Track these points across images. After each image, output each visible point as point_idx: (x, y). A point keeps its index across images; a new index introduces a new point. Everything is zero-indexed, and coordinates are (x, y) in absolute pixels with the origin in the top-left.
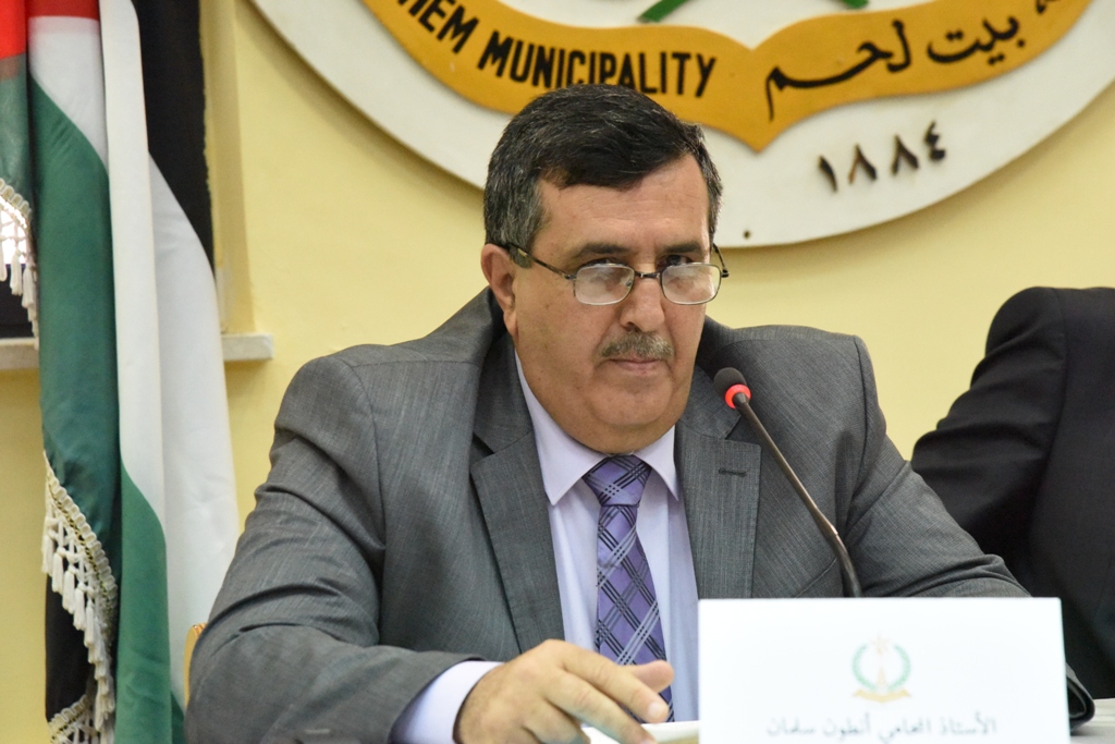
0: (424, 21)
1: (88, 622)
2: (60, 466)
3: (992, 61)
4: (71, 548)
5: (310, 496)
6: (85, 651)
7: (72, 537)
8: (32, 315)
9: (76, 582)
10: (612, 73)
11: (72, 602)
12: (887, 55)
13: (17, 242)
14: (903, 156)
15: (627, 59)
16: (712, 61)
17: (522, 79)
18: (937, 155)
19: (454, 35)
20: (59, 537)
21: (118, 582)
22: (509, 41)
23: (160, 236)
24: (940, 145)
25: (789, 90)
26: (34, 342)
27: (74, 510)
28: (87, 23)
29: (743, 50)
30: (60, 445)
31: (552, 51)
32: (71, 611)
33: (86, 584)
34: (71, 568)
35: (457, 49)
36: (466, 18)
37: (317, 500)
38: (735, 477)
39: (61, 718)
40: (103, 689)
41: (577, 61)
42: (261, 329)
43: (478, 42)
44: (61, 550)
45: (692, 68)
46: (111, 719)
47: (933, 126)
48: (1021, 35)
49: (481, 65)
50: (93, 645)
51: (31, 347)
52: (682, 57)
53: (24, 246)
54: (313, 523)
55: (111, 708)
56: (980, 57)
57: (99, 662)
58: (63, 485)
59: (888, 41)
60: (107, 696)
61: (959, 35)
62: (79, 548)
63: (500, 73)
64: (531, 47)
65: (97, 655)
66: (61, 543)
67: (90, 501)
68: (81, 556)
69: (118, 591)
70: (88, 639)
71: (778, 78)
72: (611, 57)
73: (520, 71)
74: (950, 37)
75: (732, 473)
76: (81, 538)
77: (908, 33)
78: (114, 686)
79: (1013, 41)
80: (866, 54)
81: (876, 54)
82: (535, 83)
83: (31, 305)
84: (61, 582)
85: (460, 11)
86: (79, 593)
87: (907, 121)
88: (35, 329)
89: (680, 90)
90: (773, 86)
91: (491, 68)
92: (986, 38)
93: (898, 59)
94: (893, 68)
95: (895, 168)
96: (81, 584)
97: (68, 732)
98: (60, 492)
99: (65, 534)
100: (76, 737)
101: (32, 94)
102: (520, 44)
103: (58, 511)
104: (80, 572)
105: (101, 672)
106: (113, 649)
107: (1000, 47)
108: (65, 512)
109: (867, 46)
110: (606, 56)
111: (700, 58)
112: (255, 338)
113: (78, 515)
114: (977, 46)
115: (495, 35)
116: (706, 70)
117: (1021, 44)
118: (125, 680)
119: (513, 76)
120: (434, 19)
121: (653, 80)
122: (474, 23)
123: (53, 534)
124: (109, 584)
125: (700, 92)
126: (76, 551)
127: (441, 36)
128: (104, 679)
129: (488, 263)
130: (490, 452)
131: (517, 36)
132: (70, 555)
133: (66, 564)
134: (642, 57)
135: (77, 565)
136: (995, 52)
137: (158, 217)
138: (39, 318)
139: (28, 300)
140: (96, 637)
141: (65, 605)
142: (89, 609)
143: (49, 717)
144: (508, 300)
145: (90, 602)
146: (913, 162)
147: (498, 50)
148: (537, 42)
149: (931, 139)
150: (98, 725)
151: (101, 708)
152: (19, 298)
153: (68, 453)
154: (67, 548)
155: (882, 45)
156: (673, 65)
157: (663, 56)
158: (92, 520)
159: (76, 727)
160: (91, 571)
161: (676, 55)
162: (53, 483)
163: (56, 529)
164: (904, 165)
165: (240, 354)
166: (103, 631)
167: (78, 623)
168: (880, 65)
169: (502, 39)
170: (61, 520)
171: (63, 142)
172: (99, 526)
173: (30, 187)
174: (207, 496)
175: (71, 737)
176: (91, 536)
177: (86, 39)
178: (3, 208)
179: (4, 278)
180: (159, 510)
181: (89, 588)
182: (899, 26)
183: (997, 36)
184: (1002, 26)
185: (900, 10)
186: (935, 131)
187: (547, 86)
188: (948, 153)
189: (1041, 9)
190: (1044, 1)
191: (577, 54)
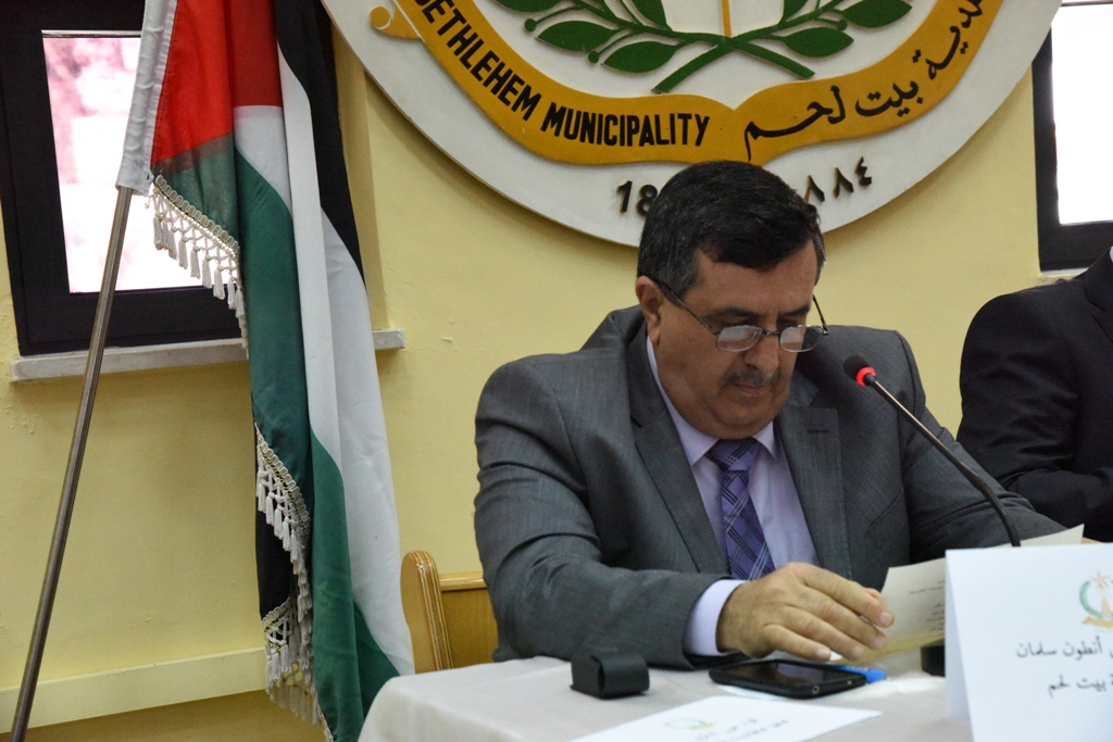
0: (502, 98)
1: (291, 543)
2: (268, 434)
3: (900, 114)
4: (278, 492)
6: (291, 566)
7: (279, 483)
8: (242, 323)
9: (283, 517)
10: (636, 131)
11: (281, 530)
12: (829, 111)
13: (231, 271)
14: (841, 180)
15: (647, 118)
16: (707, 119)
17: (573, 137)
18: (866, 182)
19: (523, 108)
20: (269, 484)
21: (312, 515)
22: (563, 109)
23: (330, 262)
24: (867, 175)
25: (760, 138)
26: (242, 341)
27: (279, 464)
28: (275, 109)
29: (729, 110)
30: (267, 418)
31: (594, 115)
32: (280, 537)
33: (290, 517)
34: (279, 507)
35: (526, 117)
36: (532, 95)
38: (820, 435)
39: (273, 615)
40: (303, 593)
41: (611, 122)
42: (393, 327)
43: (541, 111)
44: (271, 494)
45: (693, 124)
46: (310, 614)
47: (862, 161)
48: (920, 94)
49: (544, 128)
50: (296, 562)
51: (238, 346)
52: (685, 117)
53: (235, 274)
55: (310, 606)
56: (892, 111)
57: (302, 574)
58: (270, 447)
59: (829, 102)
60: (304, 598)
61: (877, 96)
62: (284, 492)
63: (557, 134)
64: (579, 113)
65: (299, 569)
66: (271, 489)
67: (290, 458)
68: (285, 498)
69: (311, 523)
70: (293, 557)
71: (753, 130)
72: (635, 118)
73: (571, 132)
74: (871, 97)
75: (817, 431)
76: (285, 485)
77: (841, 94)
78: (311, 590)
79: (916, 98)
80: (813, 111)
81: (820, 110)
82: (582, 140)
83: (242, 317)
84: (273, 518)
85: (528, 89)
86: (285, 524)
87: (842, 158)
88: (244, 332)
89: (685, 141)
90: (749, 135)
91: (551, 130)
92: (896, 97)
93: (836, 114)
94: (833, 121)
95: (837, 193)
96: (286, 518)
97: (279, 624)
98: (269, 452)
99: (274, 482)
100: (285, 627)
101: (238, 162)
102: (571, 111)
103: (268, 466)
104: (285, 509)
105: (302, 581)
106: (309, 564)
107: (906, 103)
108: (273, 466)
109: (814, 105)
110: (632, 118)
111: (698, 117)
112: (392, 332)
113: (282, 468)
114: (890, 103)
115: (553, 105)
116: (702, 125)
117: (920, 101)
118: (319, 587)
119: (567, 135)
120: (511, 97)
121: (665, 135)
122: (538, 97)
123: (264, 482)
124: (305, 518)
125: (698, 143)
126: (282, 494)
127: (514, 108)
128: (304, 585)
129: (640, 290)
130: (640, 426)
131: (568, 106)
132: (278, 497)
133: (275, 503)
134: (657, 117)
135: (283, 505)
136: (902, 108)
137: (329, 249)
138: (248, 325)
139: (240, 313)
140: (299, 556)
141: (276, 533)
142: (293, 536)
143: (263, 613)
145: (293, 531)
146: (850, 188)
147: (555, 116)
148: (583, 110)
149: (861, 170)
150: (300, 620)
151: (302, 606)
152: (234, 311)
153: (275, 423)
154: (275, 492)
155: (825, 105)
156: (679, 123)
157: (672, 116)
158: (292, 472)
159: (284, 620)
160: (293, 509)
161: (680, 116)
162: (263, 444)
163: (267, 479)
164: (842, 189)
165: (383, 345)
166: (303, 551)
167: (286, 546)
168: (824, 118)
169: (558, 109)
170: (270, 472)
171: (262, 196)
172: (297, 476)
173: (239, 231)
174: (369, 451)
175: (281, 627)
176: (292, 483)
177: (275, 122)
178: (220, 246)
179: (222, 298)
180: (338, 462)
181: (292, 521)
182: (835, 90)
183: (903, 96)
184: (907, 88)
185: (836, 79)
186: (863, 165)
187: (591, 141)
188: (873, 180)
189: (932, 76)
190: (935, 68)
191: (611, 118)
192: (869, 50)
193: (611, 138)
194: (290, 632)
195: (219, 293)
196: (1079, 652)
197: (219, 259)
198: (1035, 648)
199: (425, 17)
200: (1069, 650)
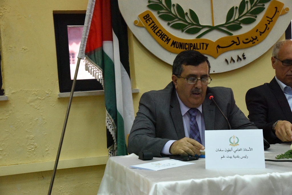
0: (162, 39)
1: (112, 133)
2: (108, 110)
3: (253, 43)
5: (145, 114)
6: (112, 138)
7: (110, 120)
8: (103, 86)
9: (111, 127)
10: (192, 47)
12: (236, 43)
14: (239, 58)
15: (194, 44)
16: (208, 44)
17: (178, 48)
18: (245, 58)
19: (167, 41)
20: (108, 120)
21: (117, 127)
22: (176, 42)
23: (122, 74)
24: (245, 57)
25: (220, 48)
26: (104, 91)
28: (111, 42)
29: (213, 42)
30: (108, 106)
31: (182, 43)
34: (110, 125)
35: (167, 43)
36: (169, 39)
37: (146, 115)
39: (109, 148)
40: (115, 144)
41: (186, 45)
42: (137, 88)
43: (171, 42)
44: (108, 122)
45: (205, 45)
46: (117, 148)
47: (244, 53)
48: (257, 39)
49: (171, 46)
50: (114, 137)
51: (103, 91)
52: (203, 44)
53: (102, 76)
54: (145, 118)
56: (251, 43)
59: (236, 40)
60: (116, 145)
61: (248, 39)
63: (174, 47)
64: (179, 43)
65: (114, 138)
66: (108, 121)
67: (112, 115)
68: (111, 123)
69: (117, 129)
70: (113, 136)
71: (219, 47)
73: (177, 47)
74: (246, 39)
75: (211, 110)
77: (239, 39)
78: (117, 143)
79: (256, 40)
80: (233, 42)
81: (234, 42)
82: (180, 48)
84: (109, 127)
85: (168, 37)
86: (111, 129)
87: (239, 53)
88: (104, 89)
89: (203, 49)
91: (173, 46)
92: (252, 40)
93: (238, 43)
94: (237, 45)
95: (238, 61)
98: (108, 114)
99: (109, 120)
100: (112, 151)
101: (103, 53)
102: (177, 42)
104: (111, 126)
105: (115, 141)
106: (116, 138)
107: (254, 41)
110: (191, 44)
111: (206, 44)
113: (111, 117)
114: (250, 41)
115: (173, 41)
116: (207, 45)
117: (258, 40)
118: (119, 142)
119: (176, 47)
120: (164, 39)
121: (199, 47)
122: (170, 39)
123: (107, 120)
124: (116, 128)
125: (206, 49)
127: (165, 42)
129: (173, 78)
130: (172, 107)
132: (110, 123)
134: (197, 44)
135: (111, 125)
136: (253, 42)
137: (122, 71)
139: (102, 84)
141: (109, 131)
142: (113, 131)
143: (108, 148)
144: (176, 83)
146: (241, 59)
147: (174, 43)
148: (180, 42)
149: (243, 56)
150: (115, 149)
151: (115, 146)
152: (101, 84)
153: (109, 108)
154: (109, 122)
155: (235, 41)
156: (202, 45)
157: (200, 43)
158: (113, 118)
159: (112, 149)
160: (113, 126)
161: (202, 43)
162: (107, 112)
163: (107, 119)
165: (134, 92)
166: (115, 135)
167: (111, 133)
168: (235, 44)
169: (174, 42)
170: (108, 118)
171: (108, 60)
172: (114, 119)
173: (103, 67)
174: (130, 114)
175: (111, 151)
176: (113, 120)
177: (111, 44)
178: (99, 70)
179: (99, 81)
180: (123, 116)
181: (113, 128)
182: (238, 38)
183: (254, 39)
184: (255, 38)
185: (238, 35)
186: (244, 54)
187: (182, 49)
188: (246, 58)
189: (261, 35)
190: (261, 33)
191: (186, 44)
192: (246, 29)
193: (186, 48)
194: (113, 152)
195: (98, 80)
196: (228, 151)
197: (98, 73)
198: (219, 150)
199: (146, 22)
200: (226, 150)
